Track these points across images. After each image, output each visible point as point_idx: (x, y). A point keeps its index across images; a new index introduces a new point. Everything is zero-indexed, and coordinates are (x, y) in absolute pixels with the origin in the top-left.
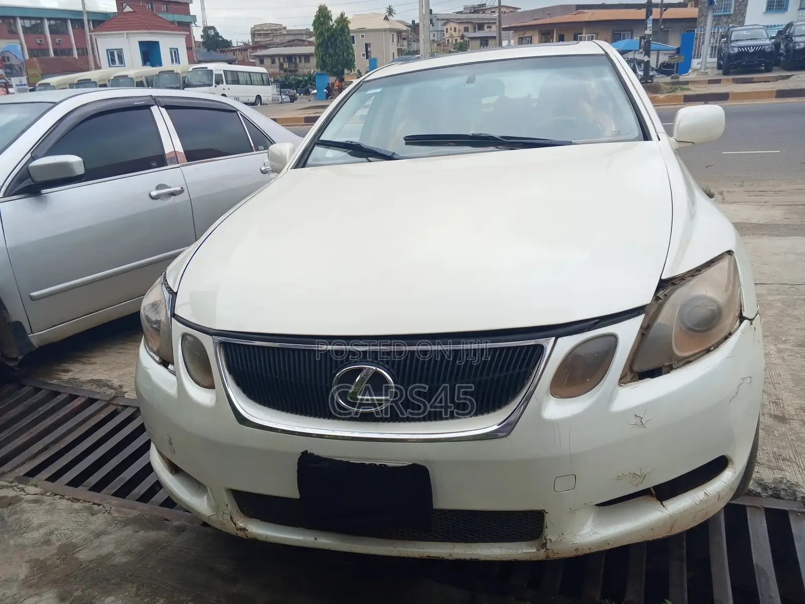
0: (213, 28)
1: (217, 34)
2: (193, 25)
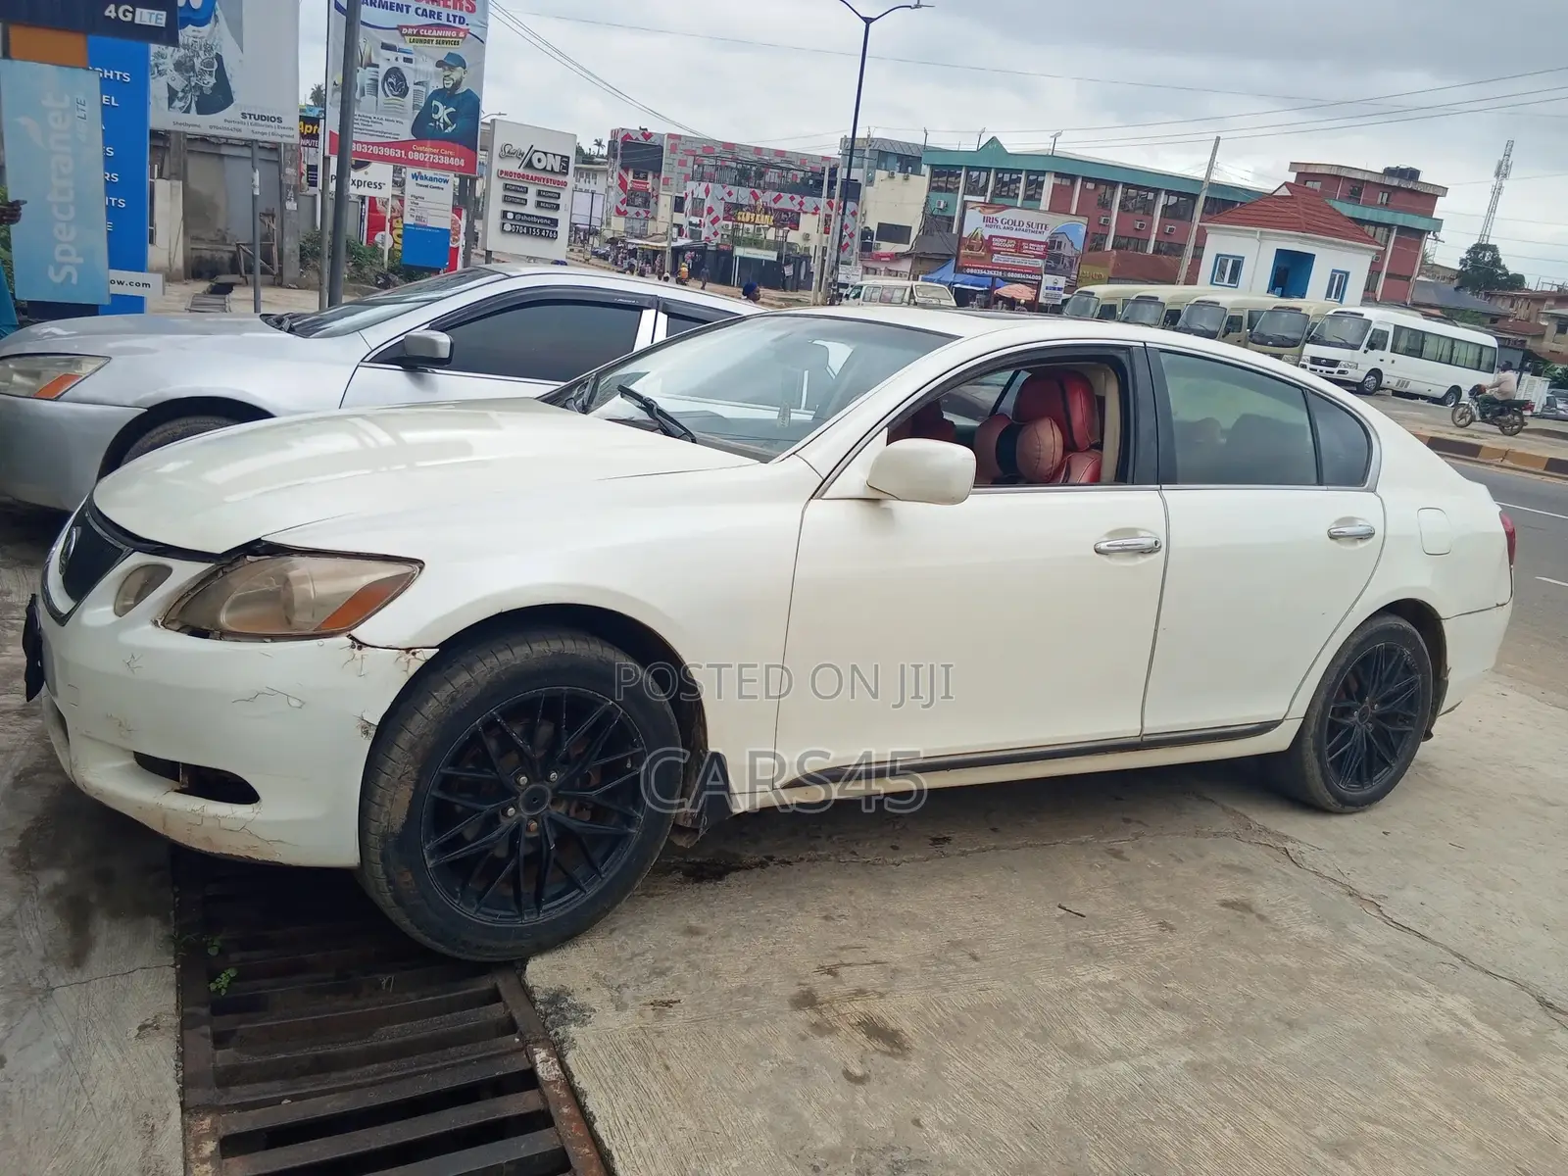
0: (1494, 249)
1: (1496, 261)
2: (1431, 236)
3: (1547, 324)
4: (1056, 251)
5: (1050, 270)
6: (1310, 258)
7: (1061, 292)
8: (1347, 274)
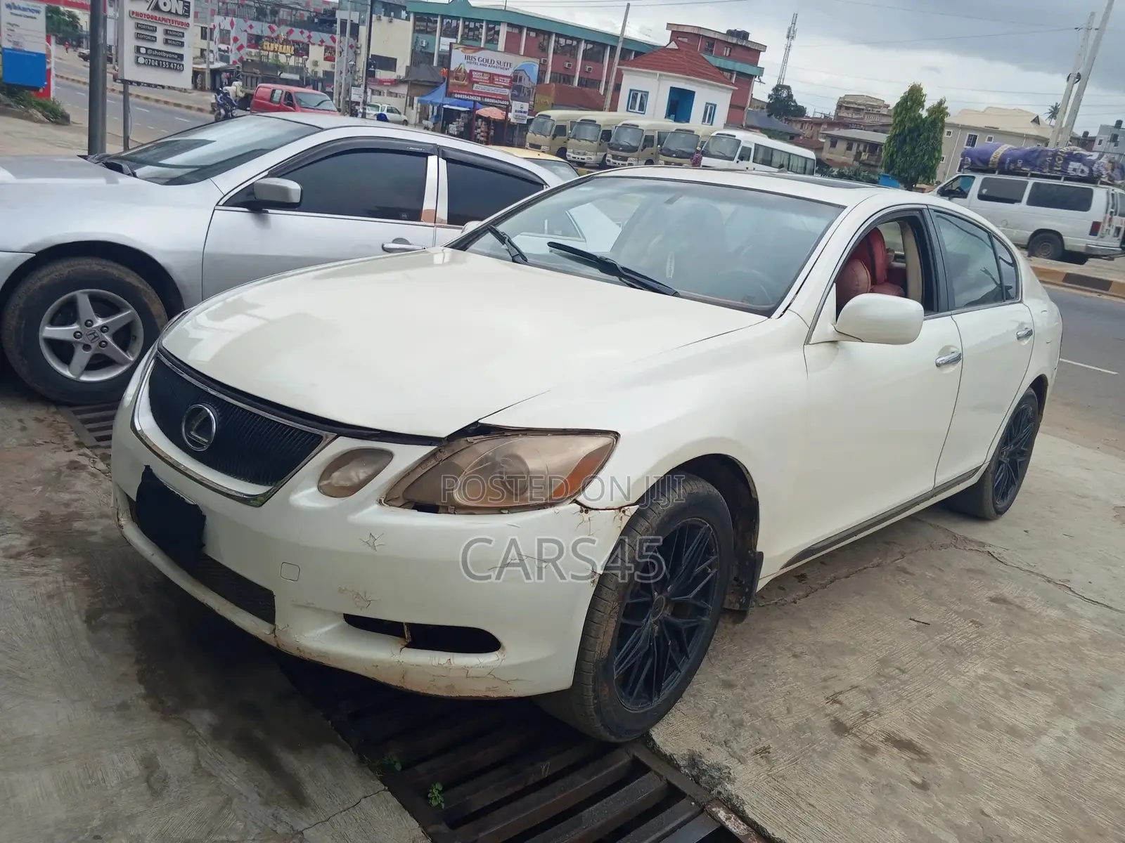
0: (788, 88)
1: (790, 96)
2: (757, 79)
3: (824, 141)
4: (518, 83)
5: (515, 98)
6: (693, 93)
7: (526, 115)
8: (715, 106)
